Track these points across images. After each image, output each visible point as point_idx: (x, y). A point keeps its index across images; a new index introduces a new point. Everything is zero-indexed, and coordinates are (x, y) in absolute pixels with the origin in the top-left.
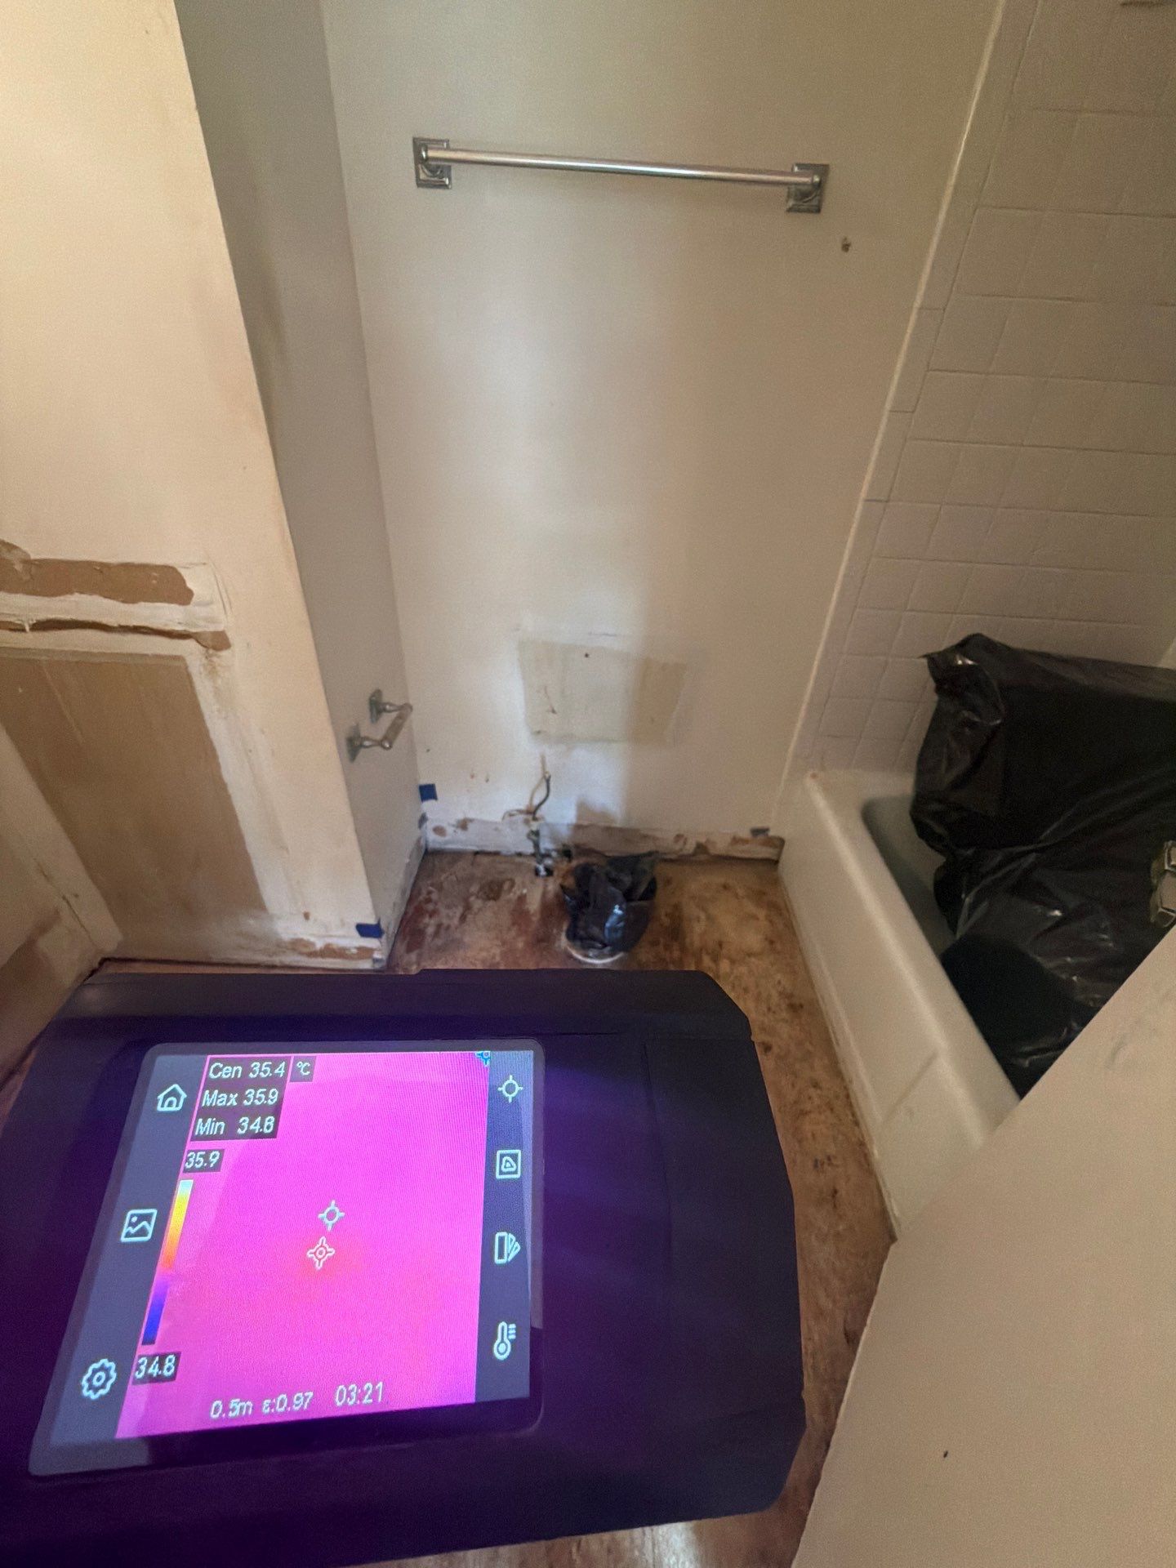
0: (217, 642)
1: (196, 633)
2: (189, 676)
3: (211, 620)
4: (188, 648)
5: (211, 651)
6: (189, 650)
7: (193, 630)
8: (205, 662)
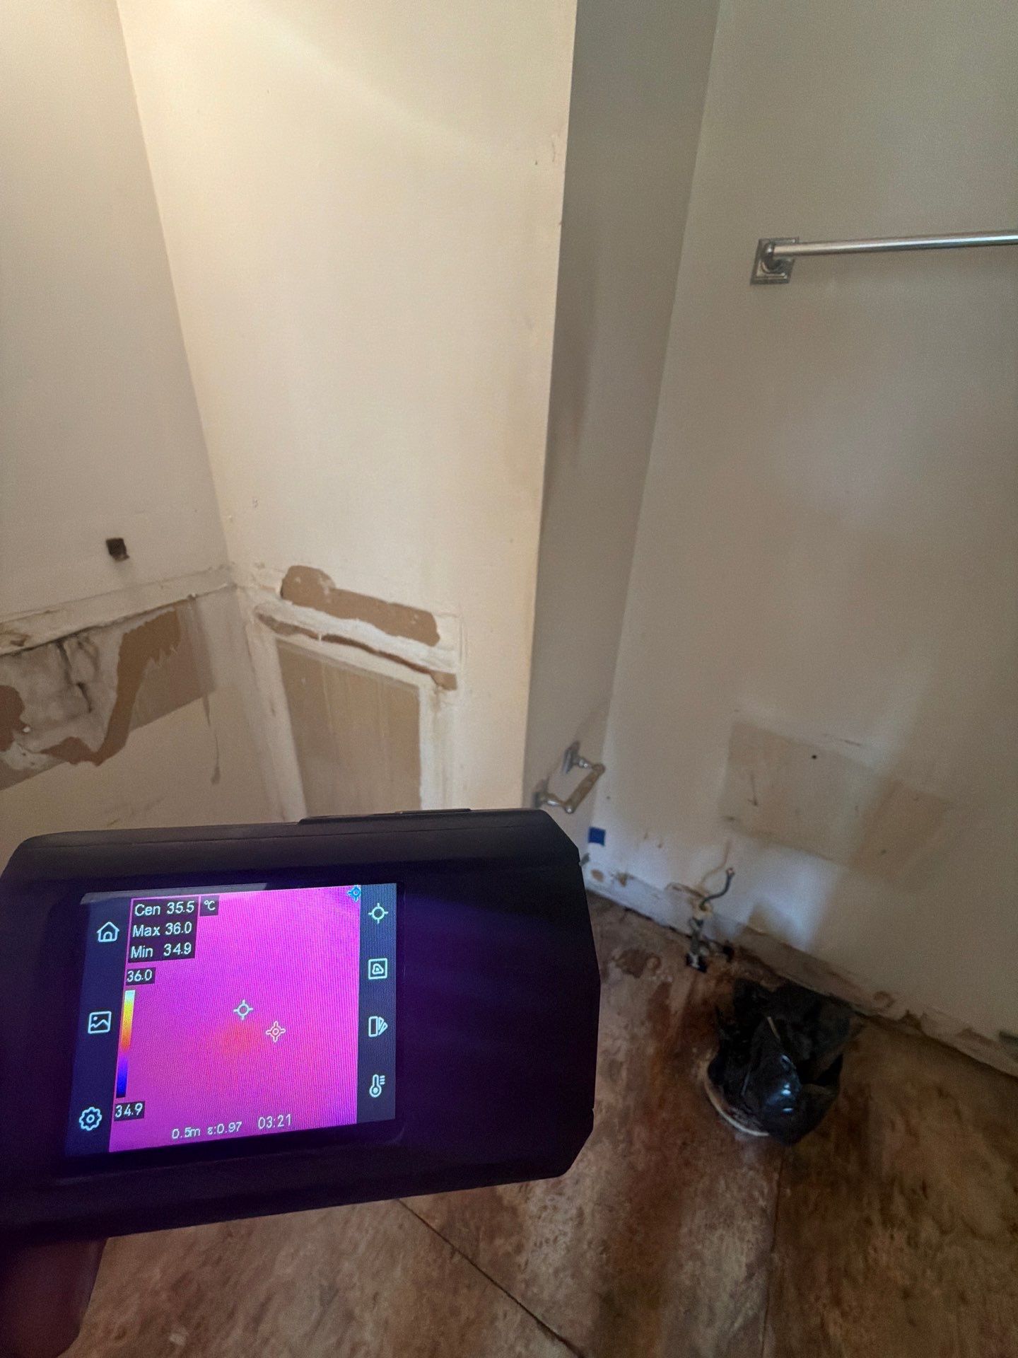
0: (447, 682)
1: (433, 671)
2: (417, 704)
3: (449, 664)
5: (440, 688)
6: (424, 683)
7: (432, 668)
8: (434, 695)
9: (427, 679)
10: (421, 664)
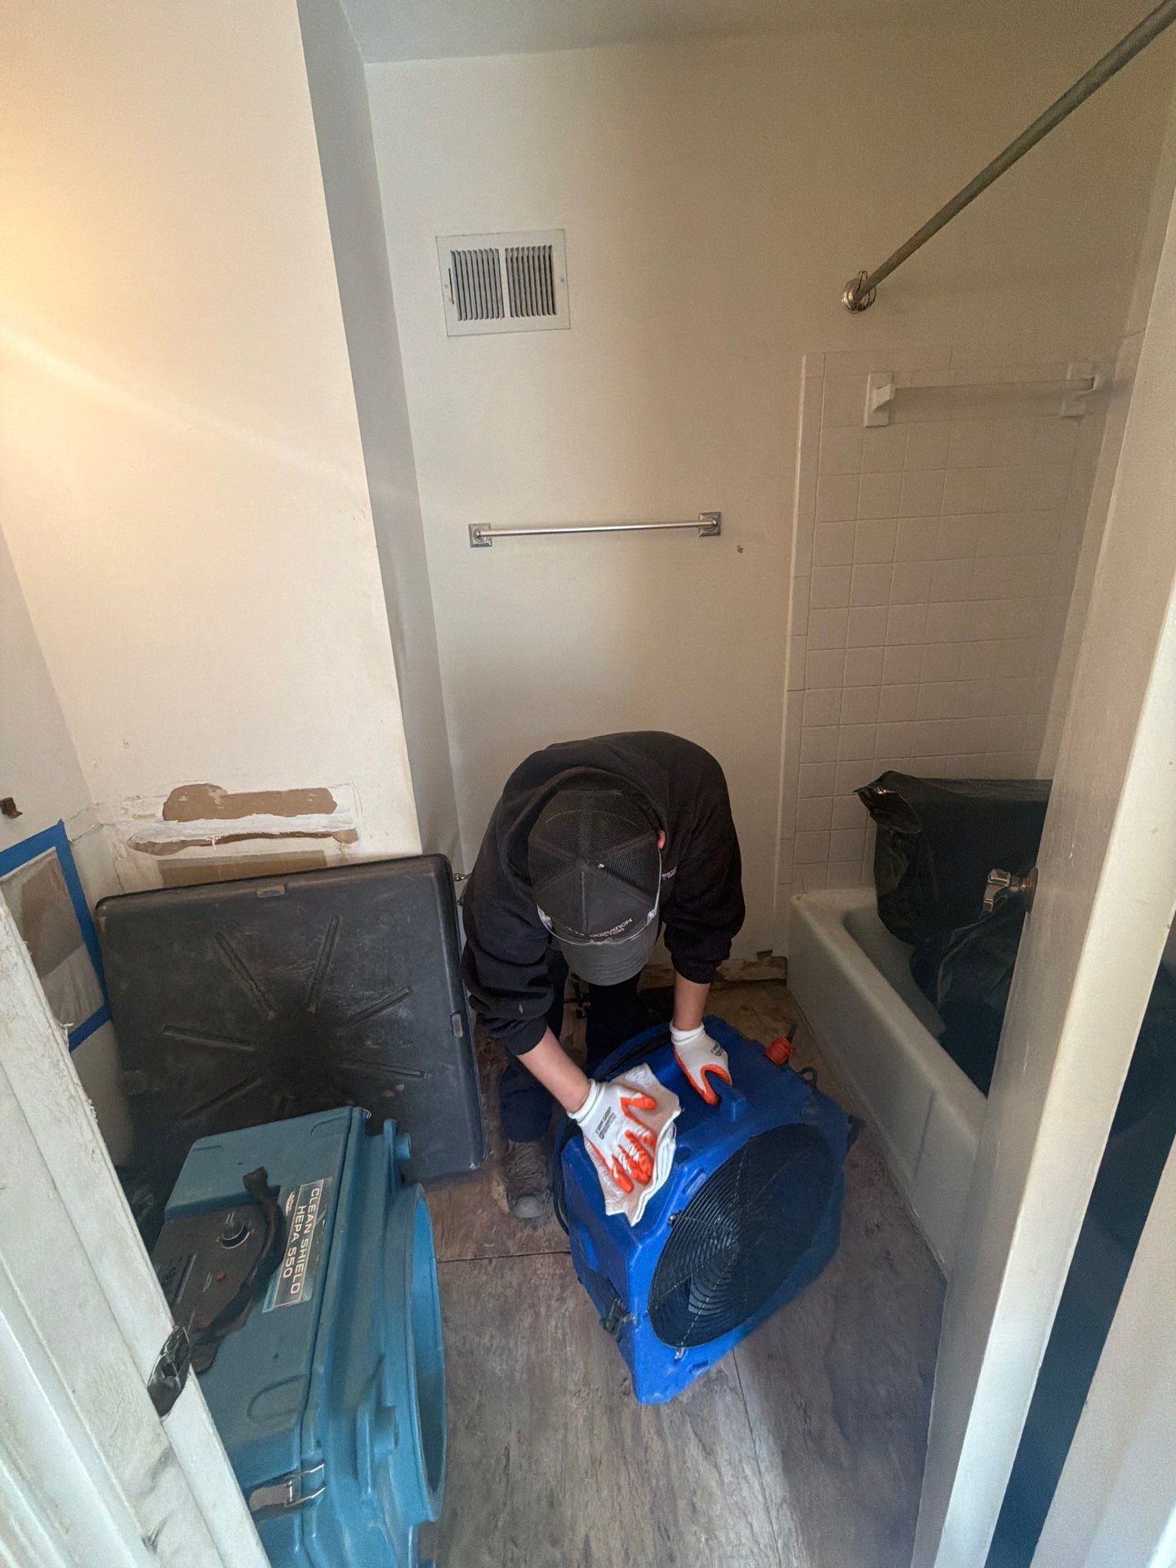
0: (349, 838)
1: (335, 833)
3: (347, 822)
5: (344, 845)
6: (328, 845)
7: (333, 831)
8: (339, 852)
9: (332, 839)
10: (323, 830)
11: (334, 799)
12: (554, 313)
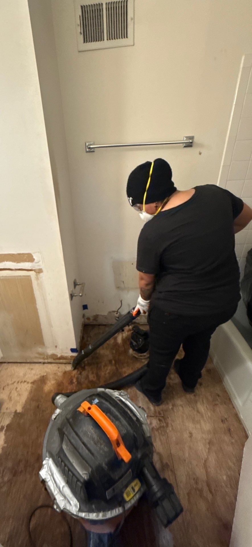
0: (39, 271)
1: (35, 270)
2: (31, 281)
3: (39, 266)
4: (32, 273)
5: (38, 274)
7: (34, 269)
8: (36, 276)
9: (33, 272)
10: (30, 268)
11: (34, 257)
12: (127, 37)
